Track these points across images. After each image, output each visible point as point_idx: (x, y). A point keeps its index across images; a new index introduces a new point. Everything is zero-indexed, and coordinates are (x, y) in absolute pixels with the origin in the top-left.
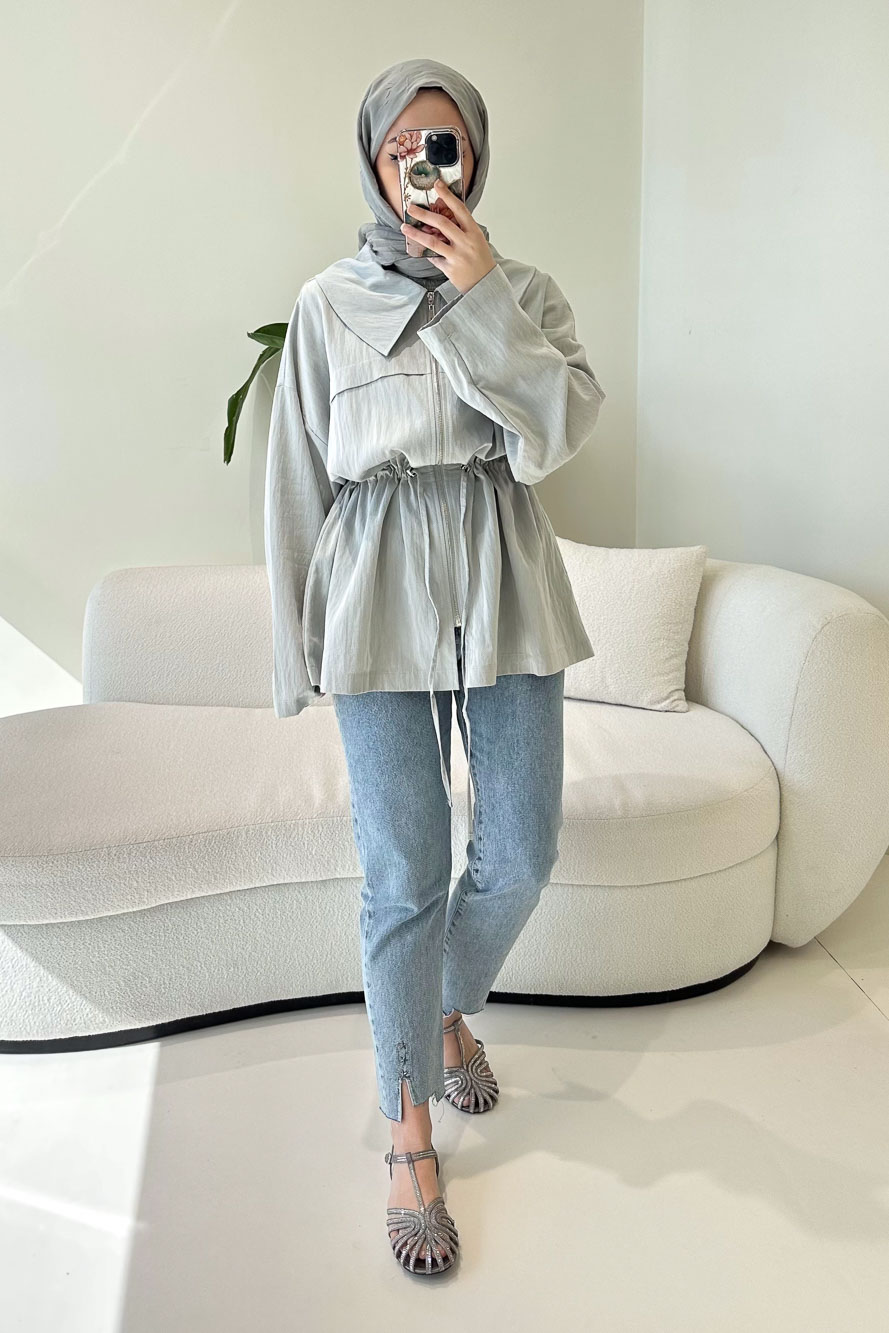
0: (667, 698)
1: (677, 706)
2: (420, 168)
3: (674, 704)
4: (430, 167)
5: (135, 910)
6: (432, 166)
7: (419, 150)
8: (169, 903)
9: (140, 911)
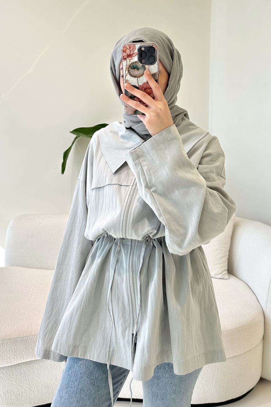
0: (221, 273)
1: (225, 277)
2: (135, 65)
3: (223, 276)
4: (140, 65)
5: (8, 365)
6: (141, 65)
7: (134, 56)
8: (23, 363)
9: (11, 366)
